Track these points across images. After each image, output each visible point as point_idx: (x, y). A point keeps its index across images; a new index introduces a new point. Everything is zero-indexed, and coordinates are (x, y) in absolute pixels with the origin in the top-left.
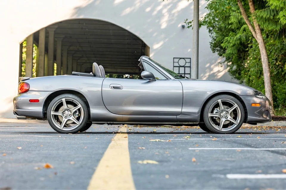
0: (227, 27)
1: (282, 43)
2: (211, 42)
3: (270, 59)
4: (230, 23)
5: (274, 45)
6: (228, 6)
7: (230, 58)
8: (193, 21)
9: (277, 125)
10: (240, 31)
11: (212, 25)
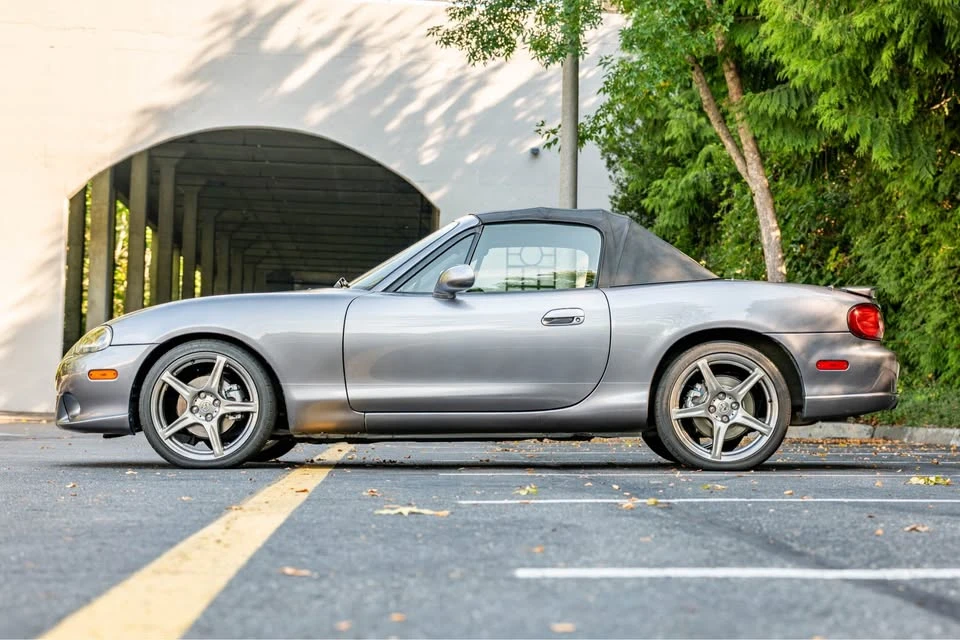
0: (658, 152)
1: (820, 195)
2: (613, 194)
4: (666, 138)
5: (796, 200)
6: (665, 81)
8: (560, 126)
9: (810, 435)
10: (695, 161)
11: (616, 146)
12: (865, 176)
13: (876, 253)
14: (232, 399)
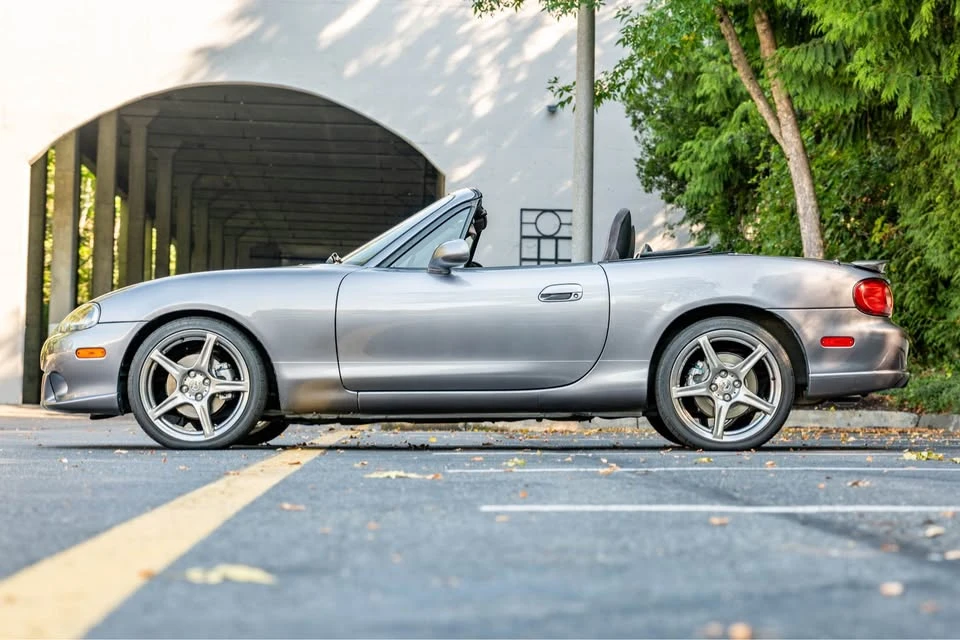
0: (690, 109)
1: (865, 158)
2: (639, 157)
3: (827, 211)
4: (698, 95)
5: (840, 164)
6: (689, 35)
7: (701, 210)
8: (574, 84)
9: (849, 425)
10: (730, 120)
11: (642, 103)
12: (909, 139)
13: (924, 223)
14: (222, 378)
